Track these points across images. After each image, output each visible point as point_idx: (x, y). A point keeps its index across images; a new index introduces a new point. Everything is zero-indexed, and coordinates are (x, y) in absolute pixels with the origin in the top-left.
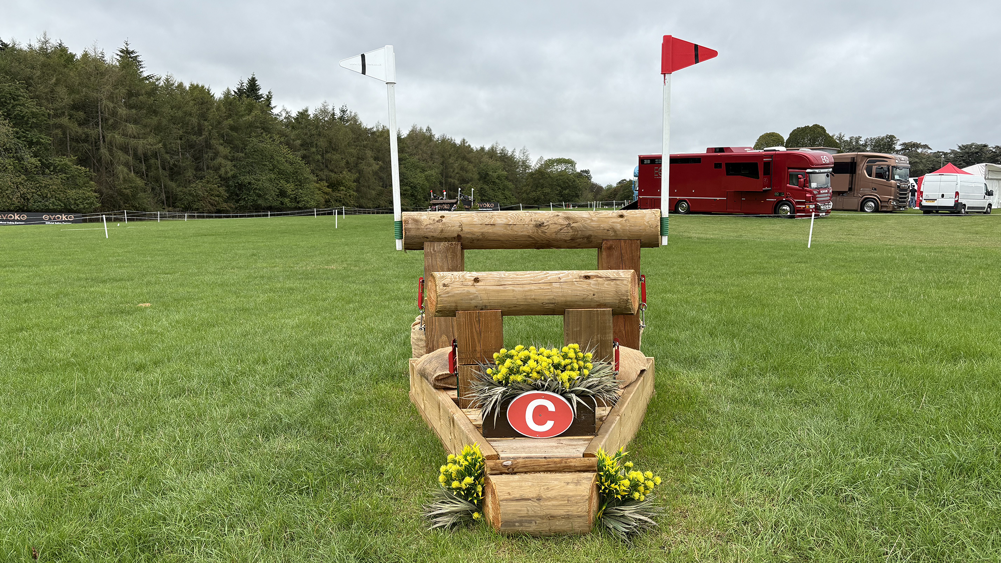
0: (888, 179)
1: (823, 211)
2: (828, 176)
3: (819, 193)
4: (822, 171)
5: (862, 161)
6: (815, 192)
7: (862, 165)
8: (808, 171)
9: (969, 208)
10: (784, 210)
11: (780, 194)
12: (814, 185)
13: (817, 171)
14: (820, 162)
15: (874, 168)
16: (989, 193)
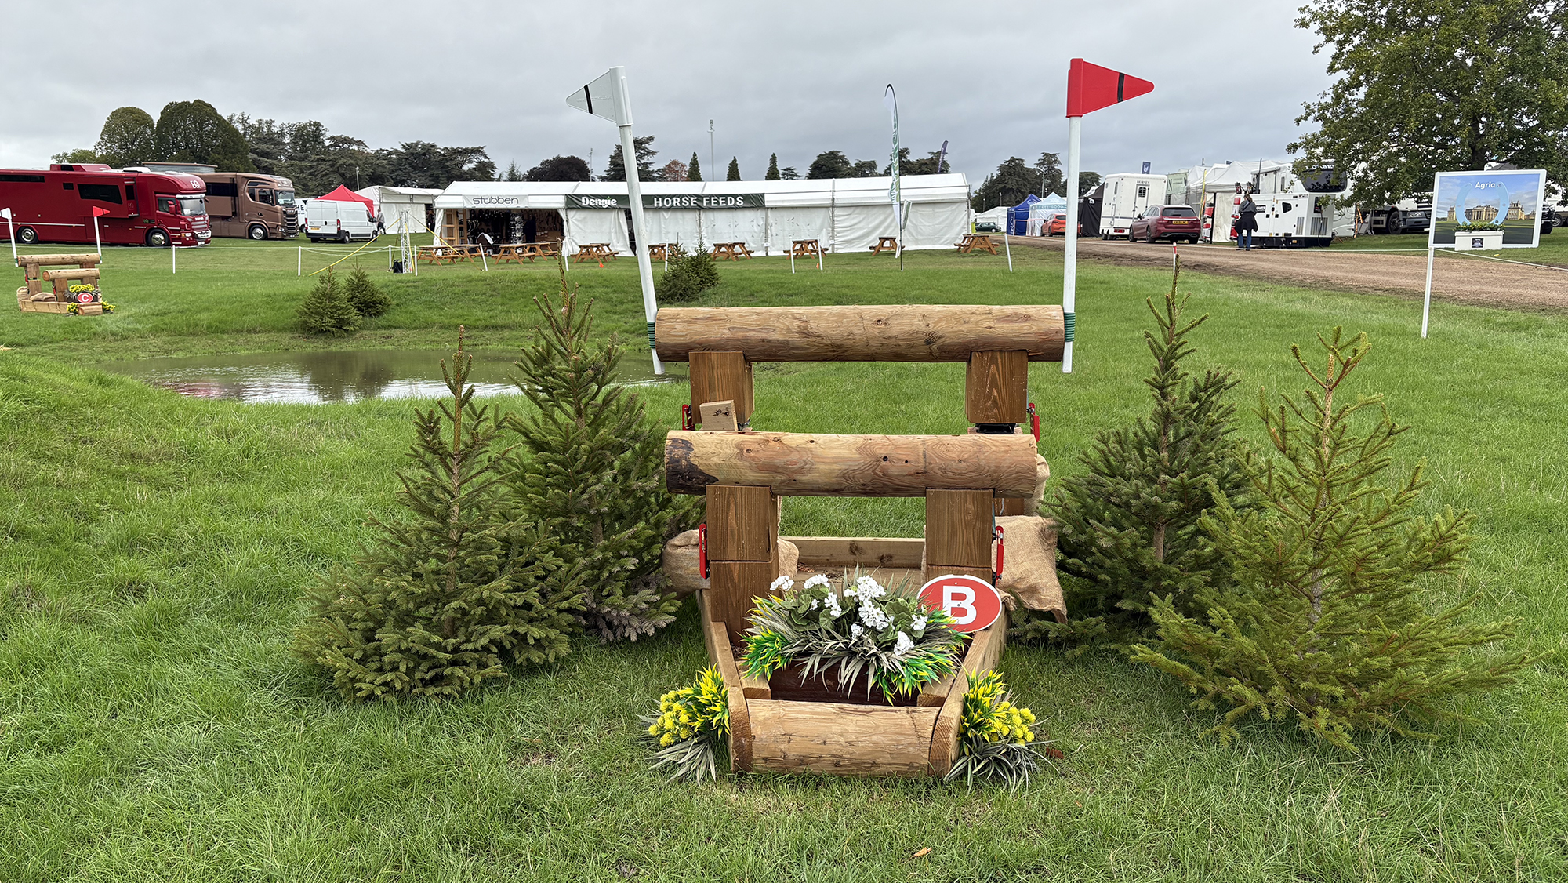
0: (272, 204)
1: (202, 240)
2: (201, 201)
3: (194, 219)
4: (194, 196)
5: (243, 183)
6: (190, 220)
7: (242, 188)
8: (178, 196)
9: (353, 235)
10: (157, 239)
11: (150, 220)
12: (187, 212)
13: (188, 196)
14: (190, 187)
15: (257, 191)
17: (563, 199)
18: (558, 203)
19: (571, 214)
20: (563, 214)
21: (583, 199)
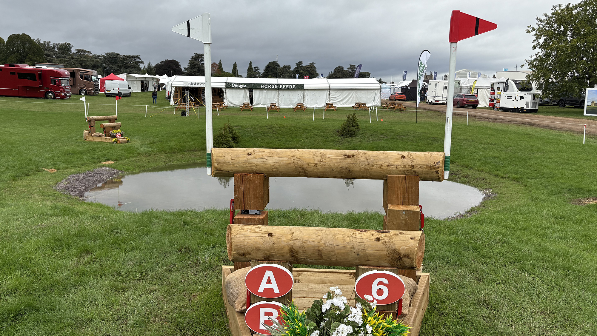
0: (90, 81)
1: (68, 96)
2: (68, 80)
3: (66, 88)
4: (66, 78)
5: (77, 72)
6: (64, 88)
7: (78, 74)
8: (60, 78)
9: (123, 94)
10: (50, 95)
11: (47, 88)
12: (63, 85)
13: (64, 79)
14: (65, 75)
15: (83, 76)
16: (130, 88)
17: (224, 84)
18: (223, 85)
19: (228, 90)
20: (224, 90)
21: (233, 84)
